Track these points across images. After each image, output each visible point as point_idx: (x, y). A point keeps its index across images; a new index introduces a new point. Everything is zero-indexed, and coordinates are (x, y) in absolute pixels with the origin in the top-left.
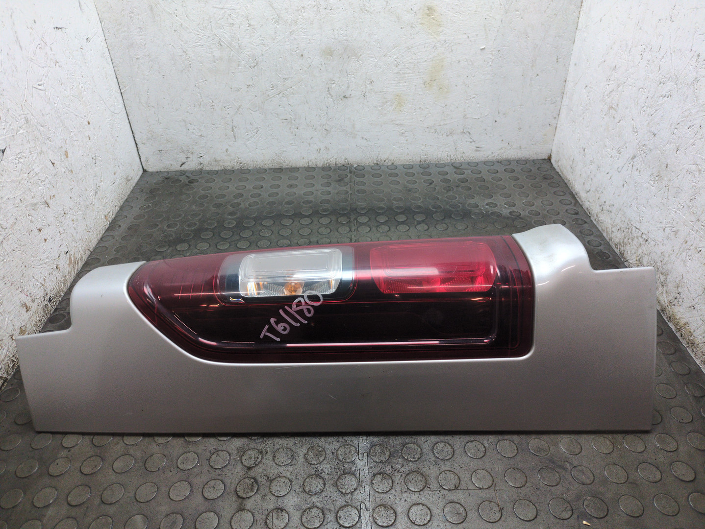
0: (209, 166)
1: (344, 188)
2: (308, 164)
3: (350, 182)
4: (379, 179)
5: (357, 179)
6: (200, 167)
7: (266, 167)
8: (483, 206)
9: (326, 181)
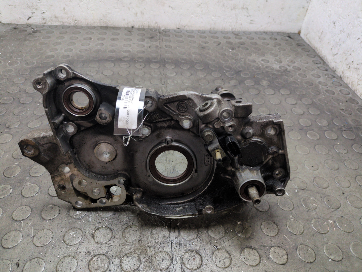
0: (51, 21)
1: (155, 43)
2: (127, 25)
3: (159, 39)
4: (181, 39)
5: (164, 38)
6: (44, 22)
7: (95, 25)
8: (259, 62)
9: (141, 37)
